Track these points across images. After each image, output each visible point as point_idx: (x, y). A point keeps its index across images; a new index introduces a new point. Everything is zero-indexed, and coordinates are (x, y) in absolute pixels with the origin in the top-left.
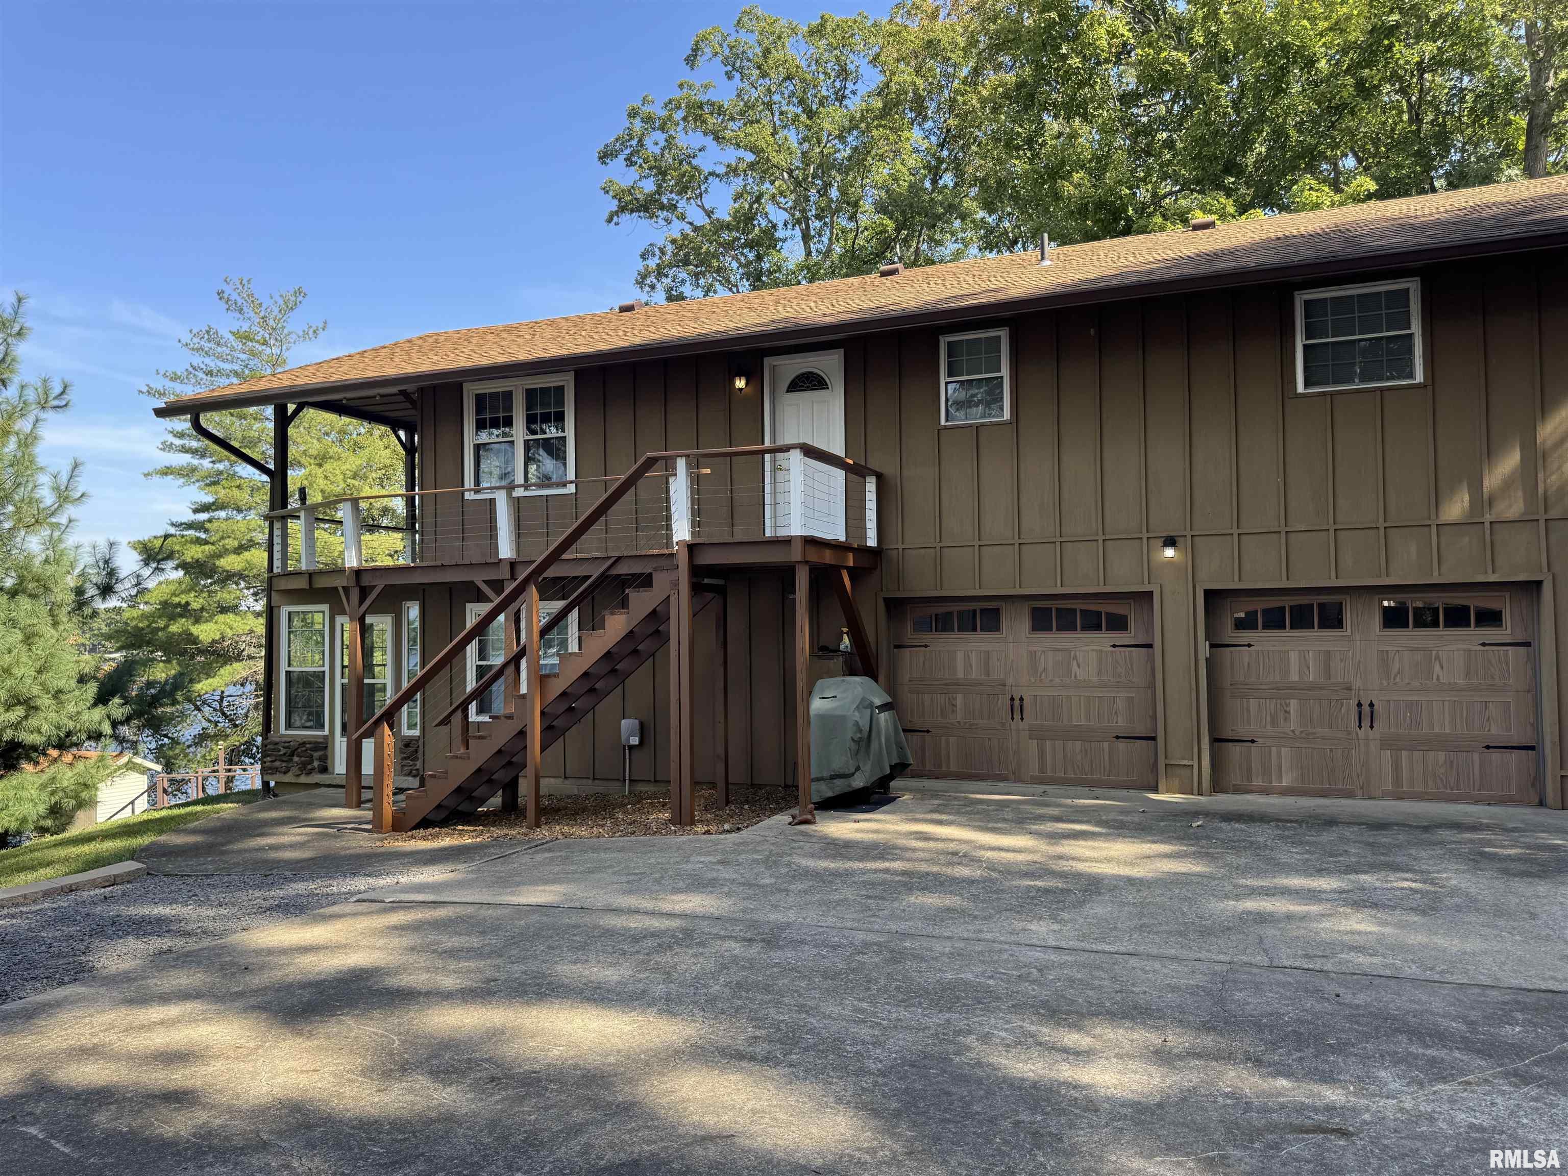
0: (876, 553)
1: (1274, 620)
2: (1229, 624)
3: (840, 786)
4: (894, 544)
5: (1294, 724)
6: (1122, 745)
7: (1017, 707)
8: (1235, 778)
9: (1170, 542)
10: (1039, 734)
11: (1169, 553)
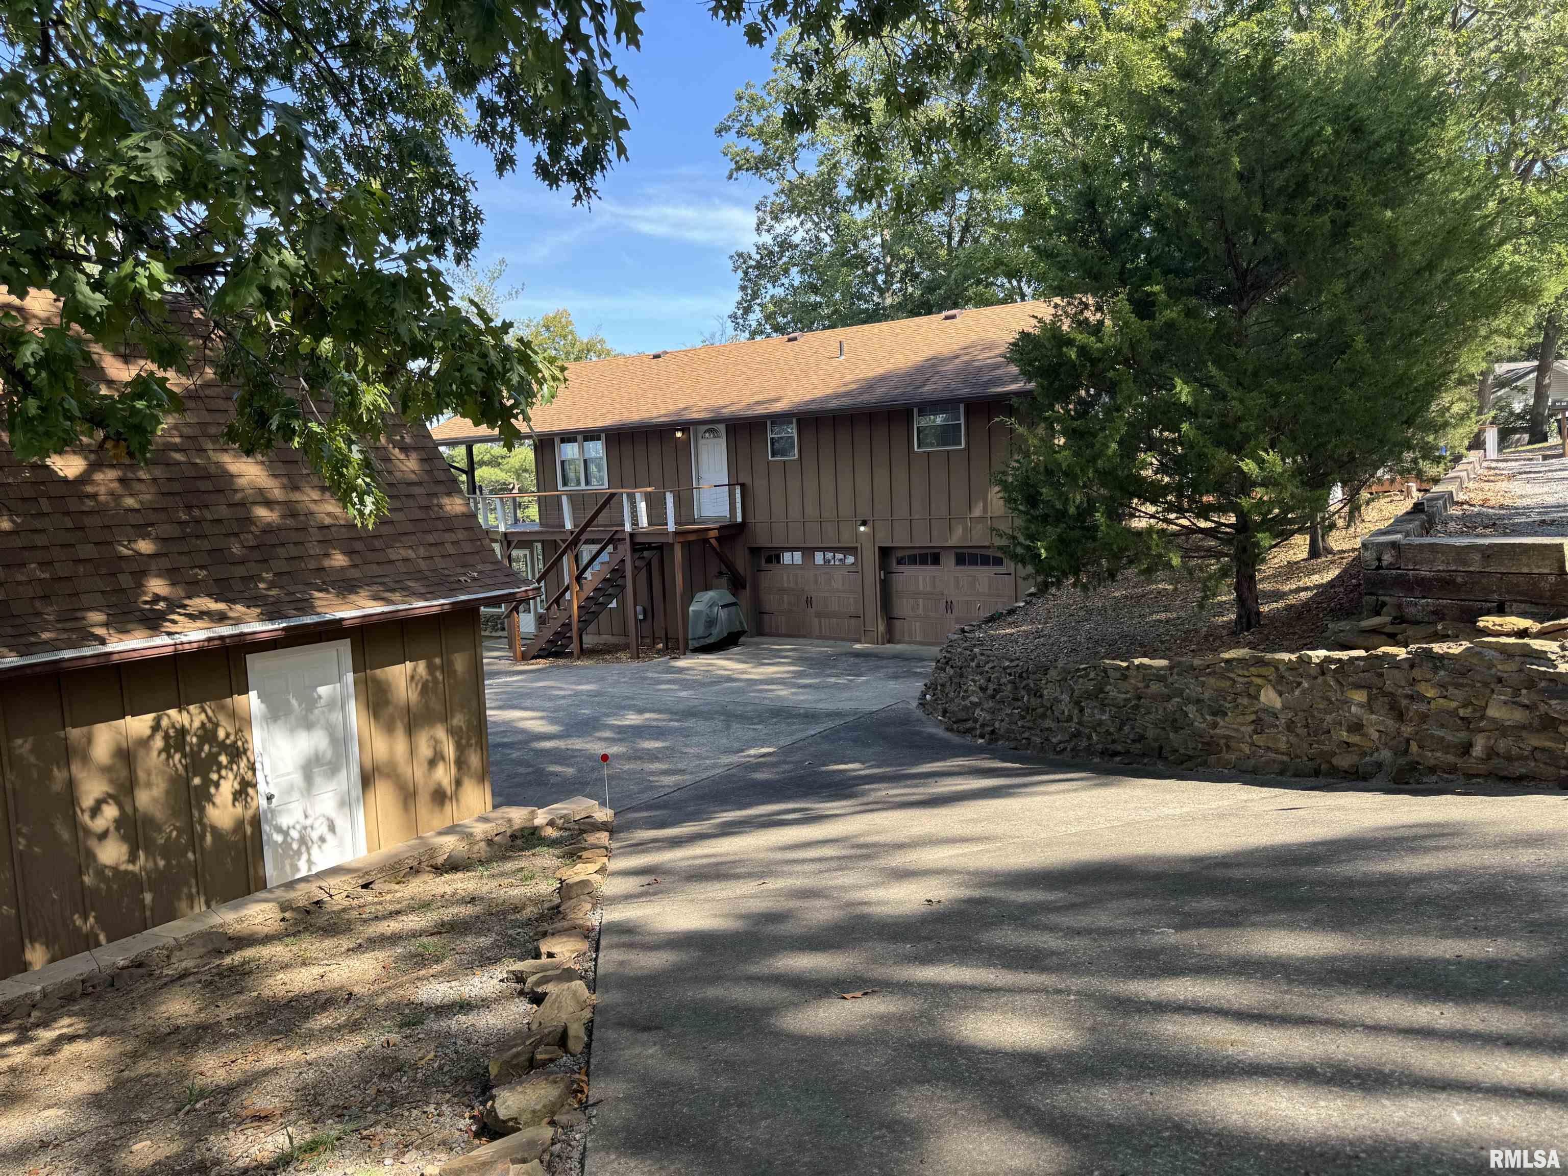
0: (743, 524)
1: (913, 560)
2: (894, 561)
3: (703, 642)
4: (751, 520)
5: (921, 611)
6: (853, 621)
7: (809, 601)
8: (898, 636)
9: (864, 523)
10: (819, 615)
11: (862, 529)
